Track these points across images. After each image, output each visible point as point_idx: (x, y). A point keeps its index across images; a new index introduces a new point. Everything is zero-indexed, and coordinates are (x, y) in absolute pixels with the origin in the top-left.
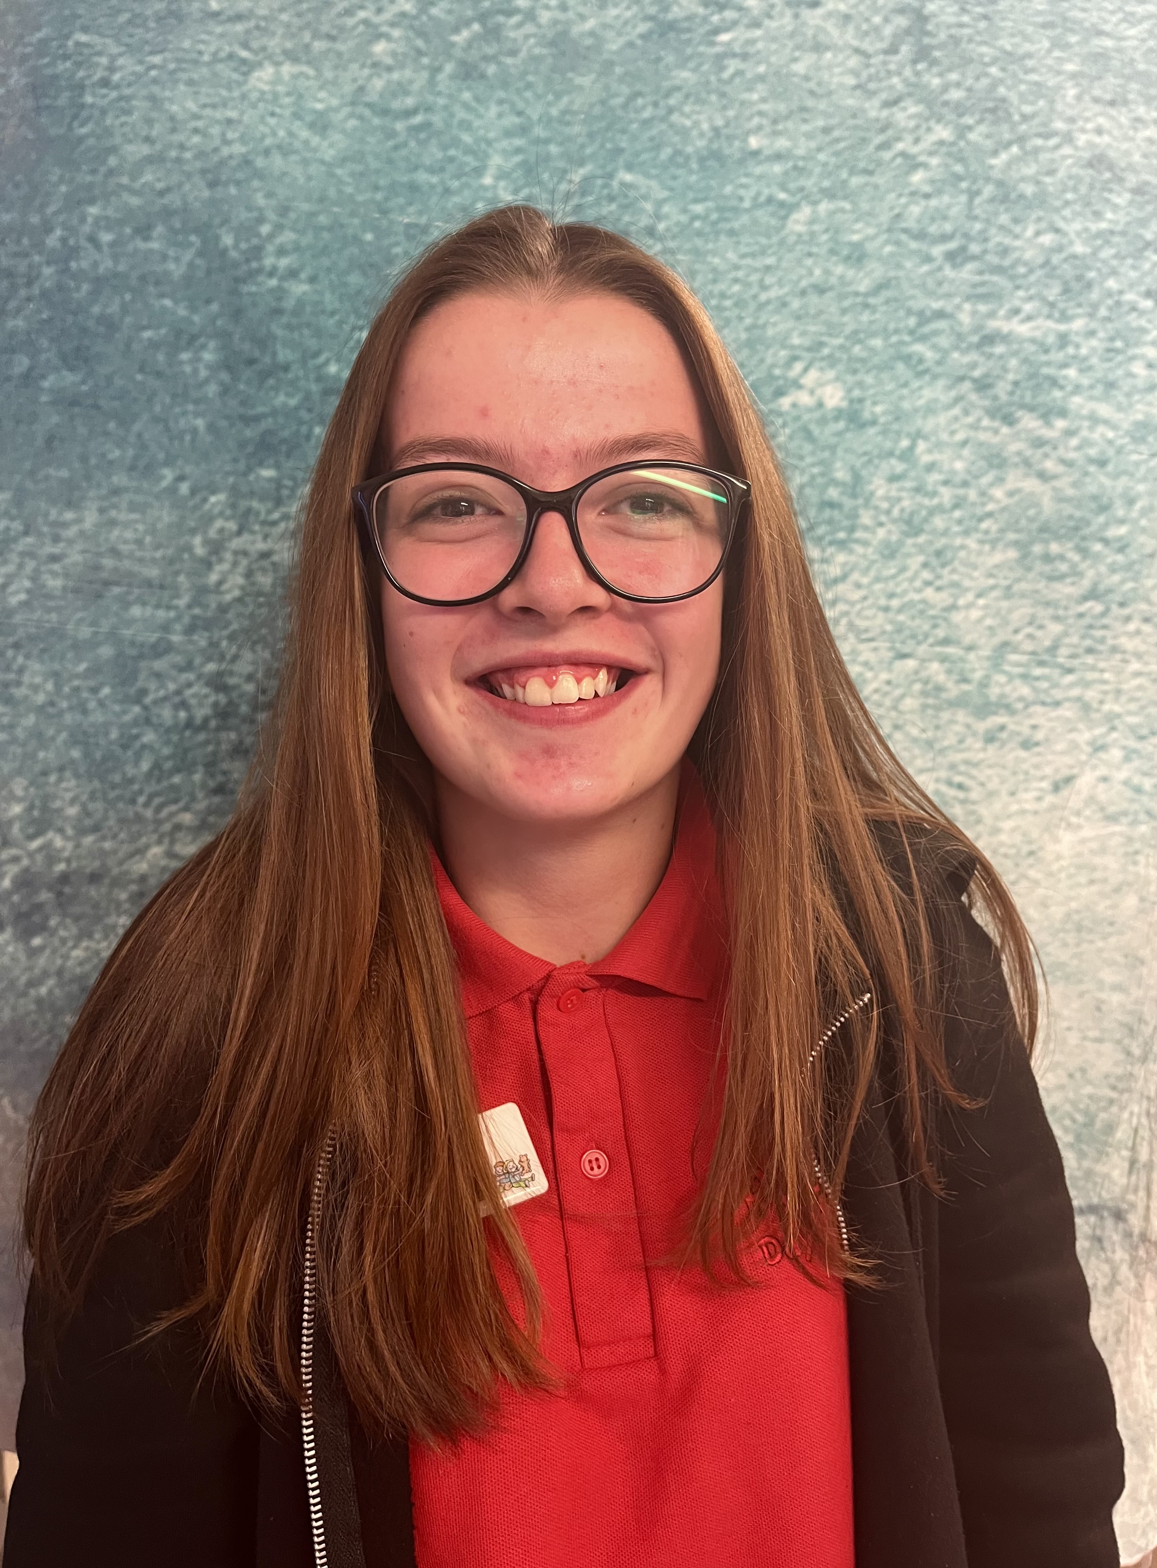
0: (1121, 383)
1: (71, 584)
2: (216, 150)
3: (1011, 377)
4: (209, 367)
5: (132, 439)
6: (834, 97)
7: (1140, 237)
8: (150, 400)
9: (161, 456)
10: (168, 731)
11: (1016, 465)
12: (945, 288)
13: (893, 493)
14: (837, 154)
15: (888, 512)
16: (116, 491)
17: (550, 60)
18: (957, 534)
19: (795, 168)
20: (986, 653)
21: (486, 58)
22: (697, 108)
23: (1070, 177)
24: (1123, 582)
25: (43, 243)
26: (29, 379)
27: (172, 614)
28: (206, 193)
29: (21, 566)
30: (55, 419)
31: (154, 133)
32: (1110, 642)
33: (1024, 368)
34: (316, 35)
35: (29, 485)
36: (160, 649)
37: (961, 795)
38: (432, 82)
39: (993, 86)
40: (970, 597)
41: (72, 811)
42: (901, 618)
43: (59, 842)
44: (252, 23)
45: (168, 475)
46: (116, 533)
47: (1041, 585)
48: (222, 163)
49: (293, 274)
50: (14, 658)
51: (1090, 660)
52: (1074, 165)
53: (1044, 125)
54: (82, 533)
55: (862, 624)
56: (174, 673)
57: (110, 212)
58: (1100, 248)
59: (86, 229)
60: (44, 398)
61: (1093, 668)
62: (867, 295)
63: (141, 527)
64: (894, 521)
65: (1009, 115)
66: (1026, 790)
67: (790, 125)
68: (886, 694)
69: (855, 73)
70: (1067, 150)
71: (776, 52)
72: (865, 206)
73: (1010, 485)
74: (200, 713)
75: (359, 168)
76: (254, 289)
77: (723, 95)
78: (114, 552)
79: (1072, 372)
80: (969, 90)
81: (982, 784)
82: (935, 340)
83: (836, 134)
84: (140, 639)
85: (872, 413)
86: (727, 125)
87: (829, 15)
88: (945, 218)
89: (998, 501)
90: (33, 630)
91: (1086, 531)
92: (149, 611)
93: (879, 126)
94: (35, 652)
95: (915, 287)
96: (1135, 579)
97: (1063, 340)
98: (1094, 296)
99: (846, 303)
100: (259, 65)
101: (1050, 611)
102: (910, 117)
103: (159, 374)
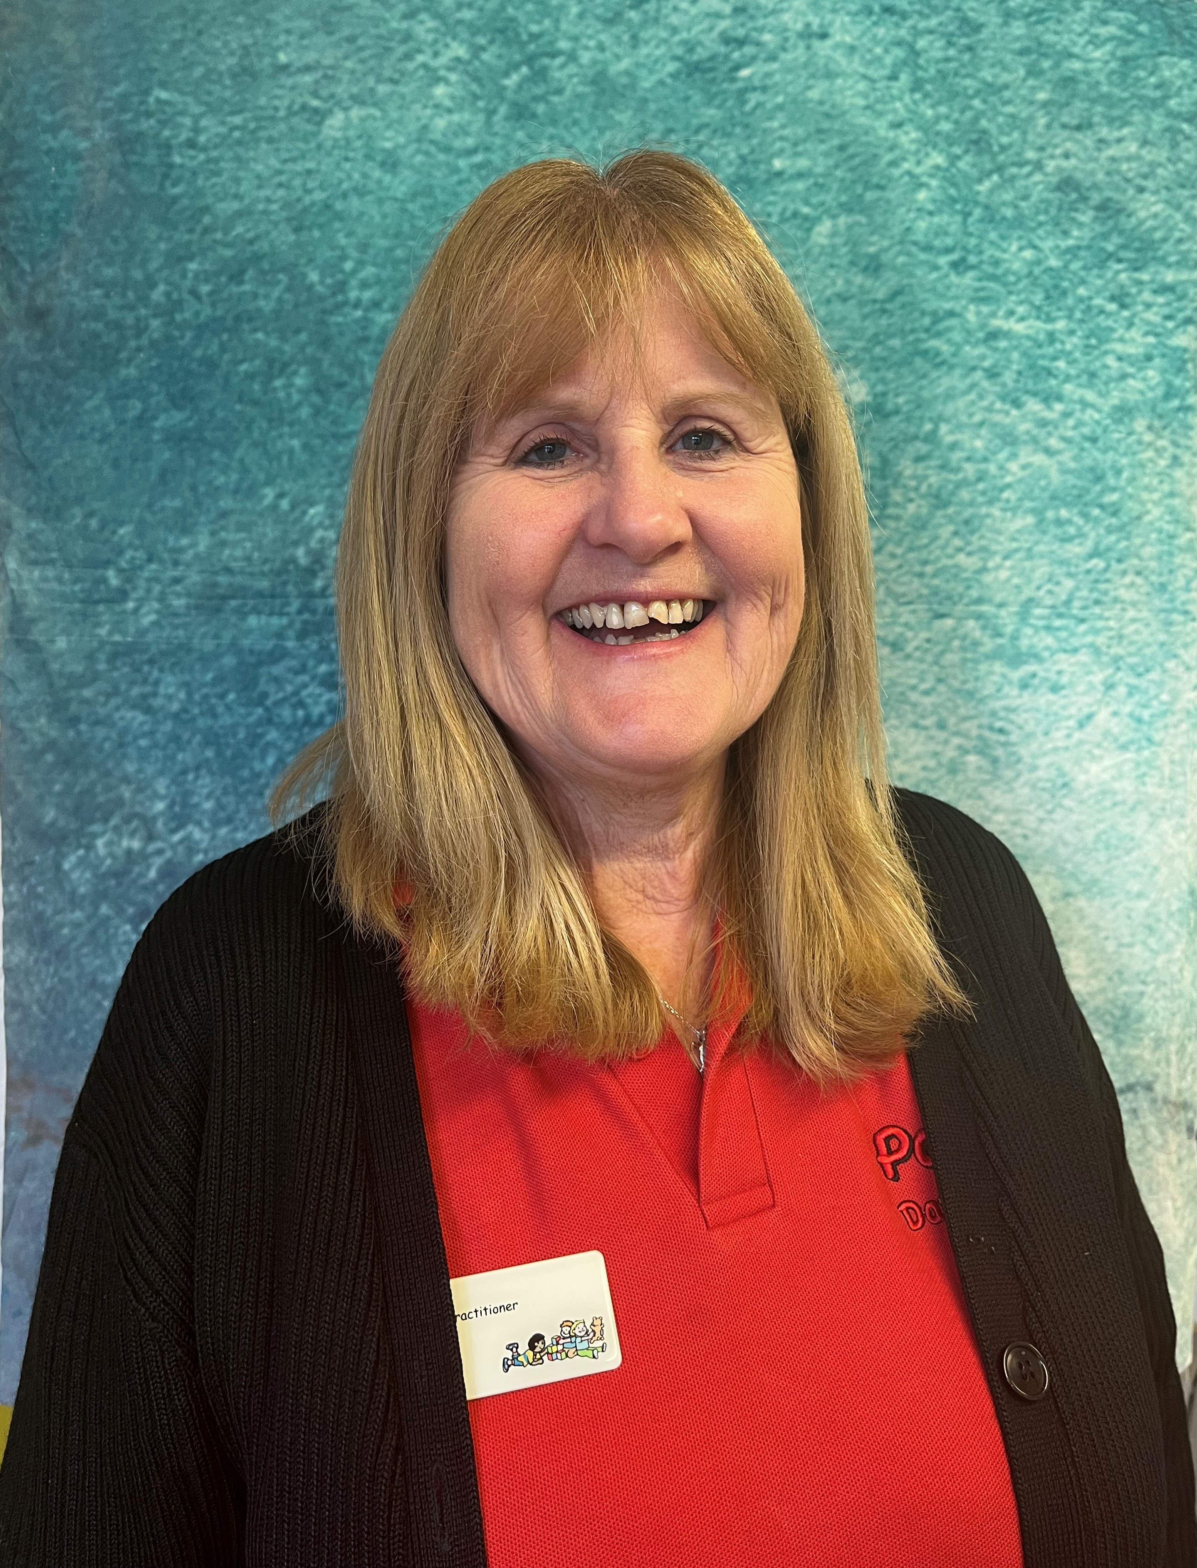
0: (1099, 373)
1: (192, 602)
2: (299, 200)
3: (1015, 367)
4: (300, 391)
5: (235, 464)
6: (848, 117)
7: (1102, 249)
8: (249, 428)
9: (262, 477)
10: (289, 728)
11: (1025, 443)
12: (953, 291)
13: (920, 472)
14: (852, 169)
15: (916, 489)
16: (224, 515)
17: (592, 98)
18: (982, 504)
19: (816, 184)
20: (1014, 609)
21: (536, 99)
22: (724, 140)
23: (1042, 201)
24: (1118, 541)
25: (148, 298)
26: (141, 421)
27: (285, 621)
28: (292, 238)
29: (149, 591)
30: (167, 455)
31: (242, 189)
32: (1112, 594)
33: (1024, 360)
34: (379, 80)
35: (149, 517)
36: (277, 655)
37: (1002, 738)
38: (488, 123)
39: (976, 120)
40: (998, 559)
41: (208, 805)
42: (936, 582)
43: (197, 834)
44: (320, 74)
45: (269, 493)
46: (227, 552)
47: (1055, 546)
48: (305, 210)
49: (376, 305)
50: (150, 673)
51: (1097, 610)
52: (1045, 189)
53: (1019, 154)
54: (197, 556)
55: (901, 589)
56: (290, 676)
57: (207, 267)
58: (1070, 261)
59: (188, 283)
60: (156, 437)
61: (1100, 617)
62: (884, 301)
63: (248, 545)
64: (923, 497)
65: (990, 146)
66: (1057, 729)
67: (809, 146)
68: (926, 651)
69: (865, 96)
70: (1038, 177)
71: (791, 82)
72: (879, 220)
73: (1023, 459)
74: (316, 711)
75: (427, 201)
76: (340, 319)
77: (747, 126)
78: (228, 570)
79: (1061, 364)
80: (956, 122)
81: (1020, 728)
82: (950, 335)
83: (851, 150)
84: (257, 647)
85: (896, 404)
86: (752, 151)
87: (837, 46)
88: (946, 234)
89: (1014, 474)
90: (163, 647)
91: (1088, 498)
92: (264, 619)
93: (886, 145)
94: (167, 665)
95: (927, 291)
96: (1128, 538)
97: (1052, 337)
98: (1070, 301)
99: (867, 310)
100: (330, 112)
101: (1064, 569)
102: (913, 141)
103: (256, 403)
